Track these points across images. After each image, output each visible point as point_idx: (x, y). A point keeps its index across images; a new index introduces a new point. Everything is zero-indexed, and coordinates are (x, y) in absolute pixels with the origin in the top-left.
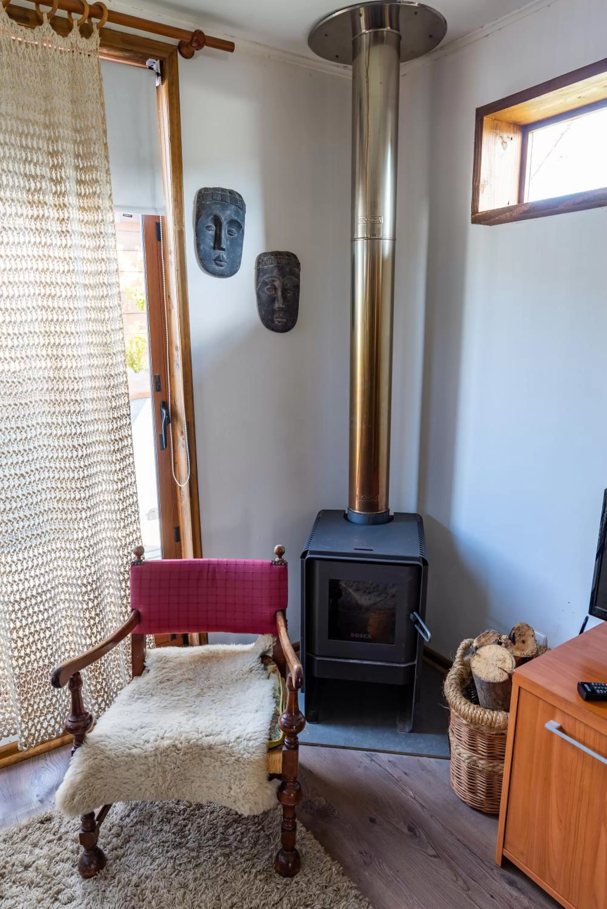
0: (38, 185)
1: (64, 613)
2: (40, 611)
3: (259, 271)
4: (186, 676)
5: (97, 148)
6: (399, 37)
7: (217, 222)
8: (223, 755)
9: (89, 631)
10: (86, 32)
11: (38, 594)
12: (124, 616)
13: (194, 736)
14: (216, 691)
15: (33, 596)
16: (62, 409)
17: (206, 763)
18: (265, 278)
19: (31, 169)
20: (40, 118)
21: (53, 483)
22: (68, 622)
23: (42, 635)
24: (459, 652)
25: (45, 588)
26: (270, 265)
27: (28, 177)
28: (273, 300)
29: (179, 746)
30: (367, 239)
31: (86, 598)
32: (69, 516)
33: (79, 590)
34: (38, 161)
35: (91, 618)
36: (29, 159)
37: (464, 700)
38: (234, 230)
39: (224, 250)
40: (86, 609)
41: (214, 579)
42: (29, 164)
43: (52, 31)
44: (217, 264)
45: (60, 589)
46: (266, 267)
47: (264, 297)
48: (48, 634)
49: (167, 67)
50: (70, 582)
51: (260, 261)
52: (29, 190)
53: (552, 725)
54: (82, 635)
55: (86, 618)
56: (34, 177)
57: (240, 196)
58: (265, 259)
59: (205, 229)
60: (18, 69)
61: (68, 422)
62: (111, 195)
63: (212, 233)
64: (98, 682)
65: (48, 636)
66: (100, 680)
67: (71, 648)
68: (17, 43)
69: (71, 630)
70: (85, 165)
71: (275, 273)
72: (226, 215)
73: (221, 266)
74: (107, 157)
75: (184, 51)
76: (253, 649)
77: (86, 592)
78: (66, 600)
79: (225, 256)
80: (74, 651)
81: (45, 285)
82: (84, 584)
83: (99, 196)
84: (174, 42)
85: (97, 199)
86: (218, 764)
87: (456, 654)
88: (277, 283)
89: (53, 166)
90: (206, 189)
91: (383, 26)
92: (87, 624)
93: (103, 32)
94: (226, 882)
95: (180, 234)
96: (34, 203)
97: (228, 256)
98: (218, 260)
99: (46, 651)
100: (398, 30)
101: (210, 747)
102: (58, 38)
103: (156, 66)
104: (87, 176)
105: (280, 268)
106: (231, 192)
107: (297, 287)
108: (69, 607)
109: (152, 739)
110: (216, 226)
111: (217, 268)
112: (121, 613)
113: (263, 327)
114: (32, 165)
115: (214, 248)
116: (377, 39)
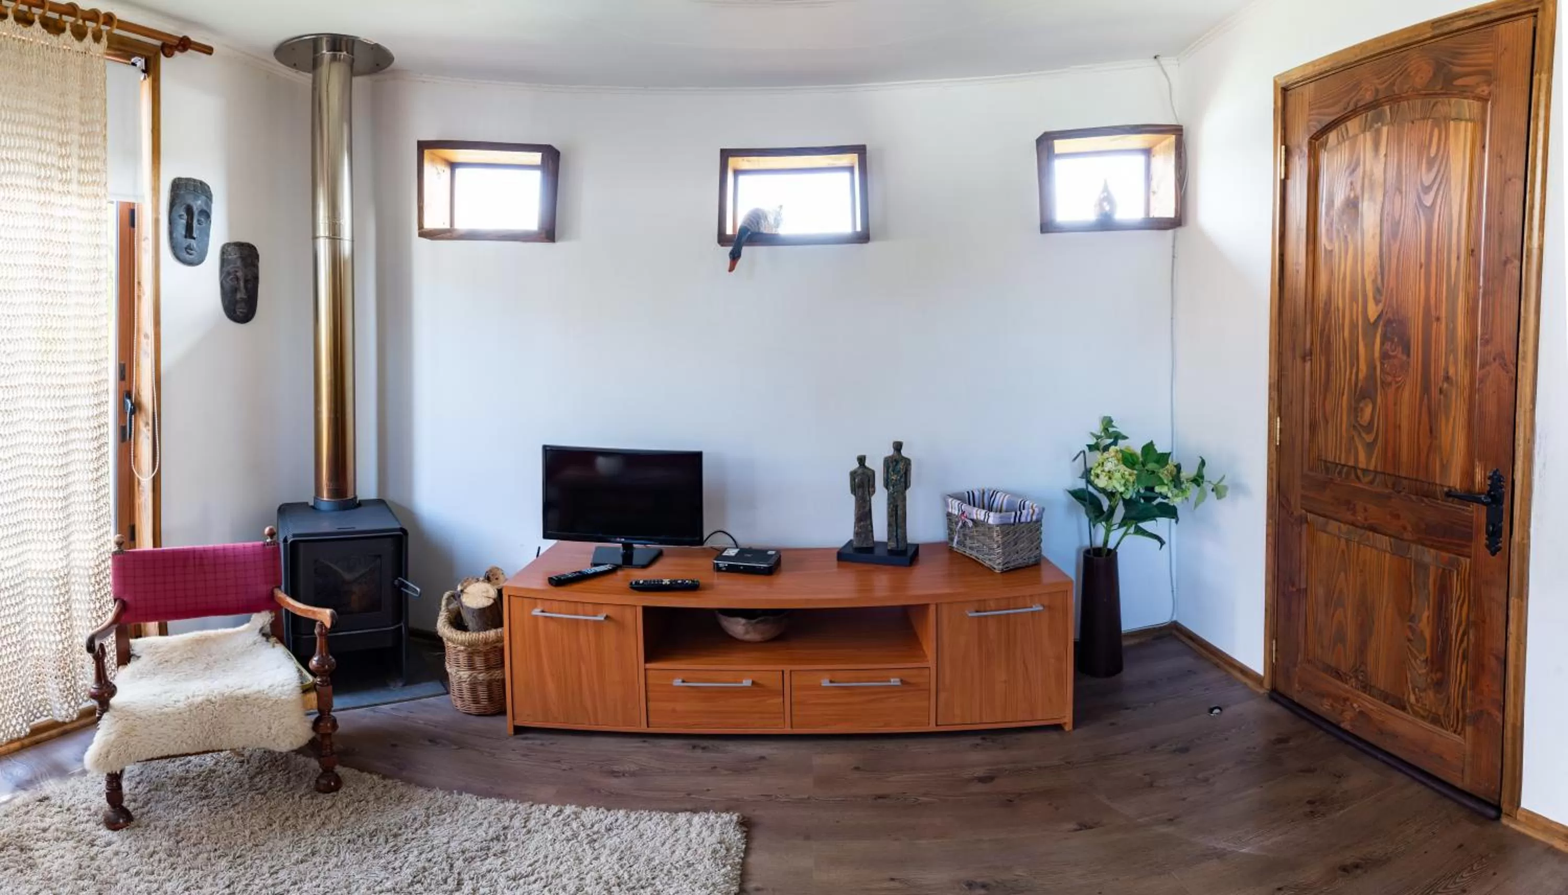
0: (48, 173)
1: (30, 610)
2: (12, 605)
3: (224, 262)
4: (185, 656)
5: (99, 140)
6: (353, 60)
7: (189, 211)
8: (259, 701)
9: (59, 627)
10: (97, 38)
11: (11, 586)
12: (92, 613)
13: (227, 692)
14: (223, 664)
15: (6, 588)
16: (47, 393)
17: (243, 711)
18: (229, 268)
19: (43, 158)
20: (55, 111)
21: (30, 470)
22: (34, 619)
23: (12, 630)
24: (444, 603)
25: (17, 581)
26: (234, 255)
27: (40, 165)
28: (235, 290)
29: (213, 699)
30: (329, 238)
31: (57, 592)
32: (44, 506)
33: (50, 584)
34: (50, 151)
35: (62, 613)
36: (43, 149)
37: (459, 632)
38: (203, 219)
39: (194, 238)
40: (57, 604)
41: (202, 565)
42: (42, 153)
43: (72, 37)
44: (188, 253)
45: (28, 584)
46: (230, 257)
47: (227, 286)
48: (18, 629)
49: (151, 66)
50: (40, 575)
51: (224, 251)
52: (39, 177)
53: (536, 612)
54: (51, 631)
55: (56, 613)
56: (45, 166)
57: (208, 187)
58: (229, 249)
59: (178, 218)
60: (43, 71)
61: (51, 408)
62: (106, 183)
63: (184, 221)
64: (68, 680)
65: (17, 631)
66: (70, 678)
67: (36, 647)
68: (45, 48)
69: (36, 627)
70: (86, 155)
71: (239, 263)
72: (197, 204)
73: (191, 254)
74: (105, 148)
75: (167, 51)
76: (249, 627)
77: (58, 586)
78: (33, 595)
79: (195, 246)
80: (39, 650)
81: (43, 268)
82: (56, 578)
83: (98, 184)
84: (158, 43)
85: (95, 188)
86: (255, 709)
87: (440, 604)
88: (239, 274)
89: (61, 155)
90: (179, 179)
91: (341, 50)
92: (57, 619)
93: (111, 38)
94: (271, 808)
95: (157, 222)
96: (43, 189)
97: (197, 245)
98: (188, 248)
99: (15, 647)
100: (353, 54)
101: (245, 697)
102: (76, 42)
103: (140, 62)
104: (88, 165)
105: (243, 258)
106: (201, 183)
107: (256, 278)
108: (36, 603)
109: (182, 698)
110: (188, 214)
111: (188, 256)
112: (88, 610)
113: (225, 317)
114: (45, 154)
115: (186, 237)
116: (334, 59)
